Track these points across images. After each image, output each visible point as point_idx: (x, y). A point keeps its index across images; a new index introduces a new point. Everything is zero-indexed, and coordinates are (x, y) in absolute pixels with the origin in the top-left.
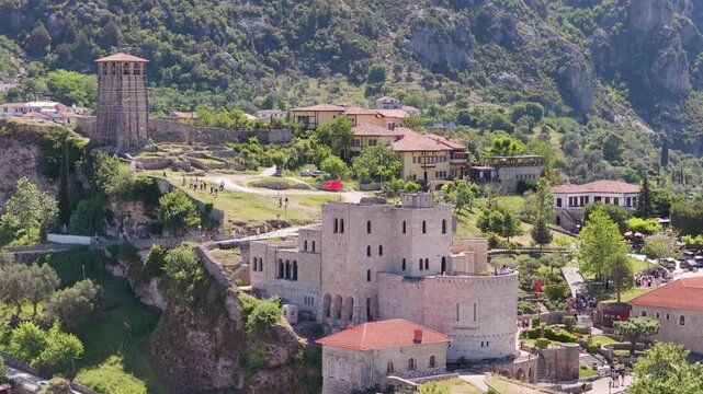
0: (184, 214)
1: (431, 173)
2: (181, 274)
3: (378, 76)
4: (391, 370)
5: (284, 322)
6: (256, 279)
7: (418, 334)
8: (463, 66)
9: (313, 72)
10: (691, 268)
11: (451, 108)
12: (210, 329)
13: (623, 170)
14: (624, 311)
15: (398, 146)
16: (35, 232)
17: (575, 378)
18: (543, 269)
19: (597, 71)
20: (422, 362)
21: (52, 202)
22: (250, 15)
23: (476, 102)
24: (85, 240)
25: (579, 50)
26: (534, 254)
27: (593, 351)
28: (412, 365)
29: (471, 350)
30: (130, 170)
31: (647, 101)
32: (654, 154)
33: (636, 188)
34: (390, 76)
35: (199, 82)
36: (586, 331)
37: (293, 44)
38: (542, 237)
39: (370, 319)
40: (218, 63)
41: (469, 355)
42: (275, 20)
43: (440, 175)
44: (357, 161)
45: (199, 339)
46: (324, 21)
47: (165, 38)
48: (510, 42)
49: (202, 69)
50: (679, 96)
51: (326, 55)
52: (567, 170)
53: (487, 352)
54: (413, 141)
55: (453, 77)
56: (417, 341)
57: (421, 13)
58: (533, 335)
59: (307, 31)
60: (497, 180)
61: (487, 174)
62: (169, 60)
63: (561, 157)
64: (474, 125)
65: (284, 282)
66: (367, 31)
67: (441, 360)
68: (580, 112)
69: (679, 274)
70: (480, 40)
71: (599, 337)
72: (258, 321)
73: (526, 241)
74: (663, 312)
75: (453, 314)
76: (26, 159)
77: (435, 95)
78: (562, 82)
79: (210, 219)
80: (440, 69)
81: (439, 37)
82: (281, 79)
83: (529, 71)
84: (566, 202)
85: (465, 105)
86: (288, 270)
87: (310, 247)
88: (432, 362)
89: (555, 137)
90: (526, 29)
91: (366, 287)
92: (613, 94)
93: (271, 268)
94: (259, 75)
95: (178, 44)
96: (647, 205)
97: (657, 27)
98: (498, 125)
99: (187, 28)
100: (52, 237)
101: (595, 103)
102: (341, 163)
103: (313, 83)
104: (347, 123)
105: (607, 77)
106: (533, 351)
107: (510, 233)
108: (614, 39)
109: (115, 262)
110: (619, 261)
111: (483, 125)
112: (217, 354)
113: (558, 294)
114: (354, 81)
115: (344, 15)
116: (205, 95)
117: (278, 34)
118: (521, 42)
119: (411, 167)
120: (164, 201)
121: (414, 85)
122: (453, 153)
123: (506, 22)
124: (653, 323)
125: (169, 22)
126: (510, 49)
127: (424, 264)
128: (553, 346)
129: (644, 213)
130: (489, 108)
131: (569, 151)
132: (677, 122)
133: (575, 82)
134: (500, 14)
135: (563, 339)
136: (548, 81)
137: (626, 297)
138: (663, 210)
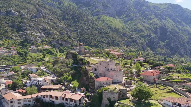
0: (85, 62)
1: (119, 57)
2: (83, 70)
3: (121, 46)
4: (104, 84)
5: (93, 76)
6: (92, 71)
7: (108, 79)
8: (131, 45)
9: (114, 46)
10: (150, 69)
11: (129, 50)
12: (86, 77)
13: (149, 57)
14: (140, 75)
15: (115, 54)
16: (71, 64)
17: (131, 85)
18: (130, 69)
19: (147, 46)
20: (108, 83)
21: (73, 61)
22: (107, 40)
23: (132, 49)
24: (76, 65)
25: (145, 44)
26: (130, 68)
27: (135, 81)
28: (107, 83)
29: (116, 81)
30: (81, 57)
31: (153, 49)
32: (153, 55)
33: (144, 59)
34: (122, 47)
35: (101, 47)
36: (134, 78)
37: (112, 43)
38: (131, 65)
39: (104, 76)
40: (103, 45)
41: (116, 82)
42: (110, 41)
43: (120, 57)
44: (110, 56)
45: (85, 78)
46: (115, 40)
47: (97, 43)
48: (136, 42)
49: (101, 46)
50: (156, 48)
51: (115, 44)
52: (142, 57)
53: (118, 81)
54: (117, 53)
55: (130, 46)
56: (107, 80)
57: (126, 39)
58: (126, 79)
59: (113, 42)
60: (127, 58)
61: (126, 57)
62: (98, 45)
63: (141, 55)
64: (131, 52)
65: (95, 71)
66: (120, 41)
67: (111, 82)
68: (144, 50)
69: (149, 70)
70: (133, 42)
71: (136, 79)
72: (90, 76)
73: (129, 66)
74: (145, 76)
75: (113, 76)
76: (71, 56)
77: (127, 48)
78: (142, 47)
79: (88, 63)
80: (128, 46)
81: (128, 42)
82: (110, 47)
83: (139, 46)
84: (135, 61)
85: (130, 50)
86: (95, 70)
87: (98, 67)
88: (110, 82)
89: (141, 53)
90: (138, 41)
91: (104, 72)
92: (149, 48)
93: (94, 69)
94: (108, 46)
95: (99, 43)
96: (146, 61)
97: (154, 41)
98: (134, 52)
99: (100, 41)
100: (73, 65)
101: (146, 49)
102: (107, 56)
103: (114, 47)
104: (109, 51)
105: (148, 46)
106: (125, 81)
107: (127, 65)
108: (149, 42)
109: (78, 68)
110: (139, 69)
111: (132, 52)
112: (87, 80)
113: (132, 73)
114: (118, 47)
115: (117, 40)
116: (102, 49)
117: (110, 42)
118: (137, 42)
119: (116, 57)
120: (84, 61)
121: (125, 47)
122: (122, 55)
123: (136, 40)
124: (143, 77)
125: (98, 41)
126: (136, 43)
127: (111, 69)
128: (129, 80)
129: (145, 62)
130: (133, 50)
131: (142, 55)
132: (156, 51)
133: (144, 47)
134: (135, 39)
135: (130, 79)
136: (141, 47)
137: (140, 73)
138: (148, 62)
